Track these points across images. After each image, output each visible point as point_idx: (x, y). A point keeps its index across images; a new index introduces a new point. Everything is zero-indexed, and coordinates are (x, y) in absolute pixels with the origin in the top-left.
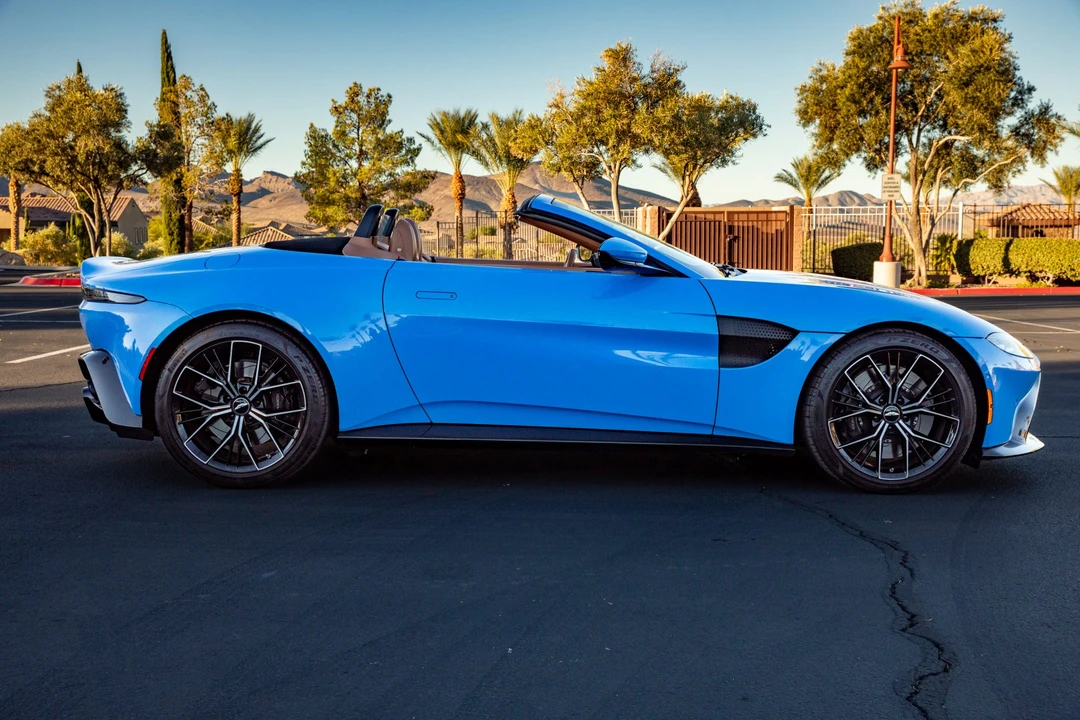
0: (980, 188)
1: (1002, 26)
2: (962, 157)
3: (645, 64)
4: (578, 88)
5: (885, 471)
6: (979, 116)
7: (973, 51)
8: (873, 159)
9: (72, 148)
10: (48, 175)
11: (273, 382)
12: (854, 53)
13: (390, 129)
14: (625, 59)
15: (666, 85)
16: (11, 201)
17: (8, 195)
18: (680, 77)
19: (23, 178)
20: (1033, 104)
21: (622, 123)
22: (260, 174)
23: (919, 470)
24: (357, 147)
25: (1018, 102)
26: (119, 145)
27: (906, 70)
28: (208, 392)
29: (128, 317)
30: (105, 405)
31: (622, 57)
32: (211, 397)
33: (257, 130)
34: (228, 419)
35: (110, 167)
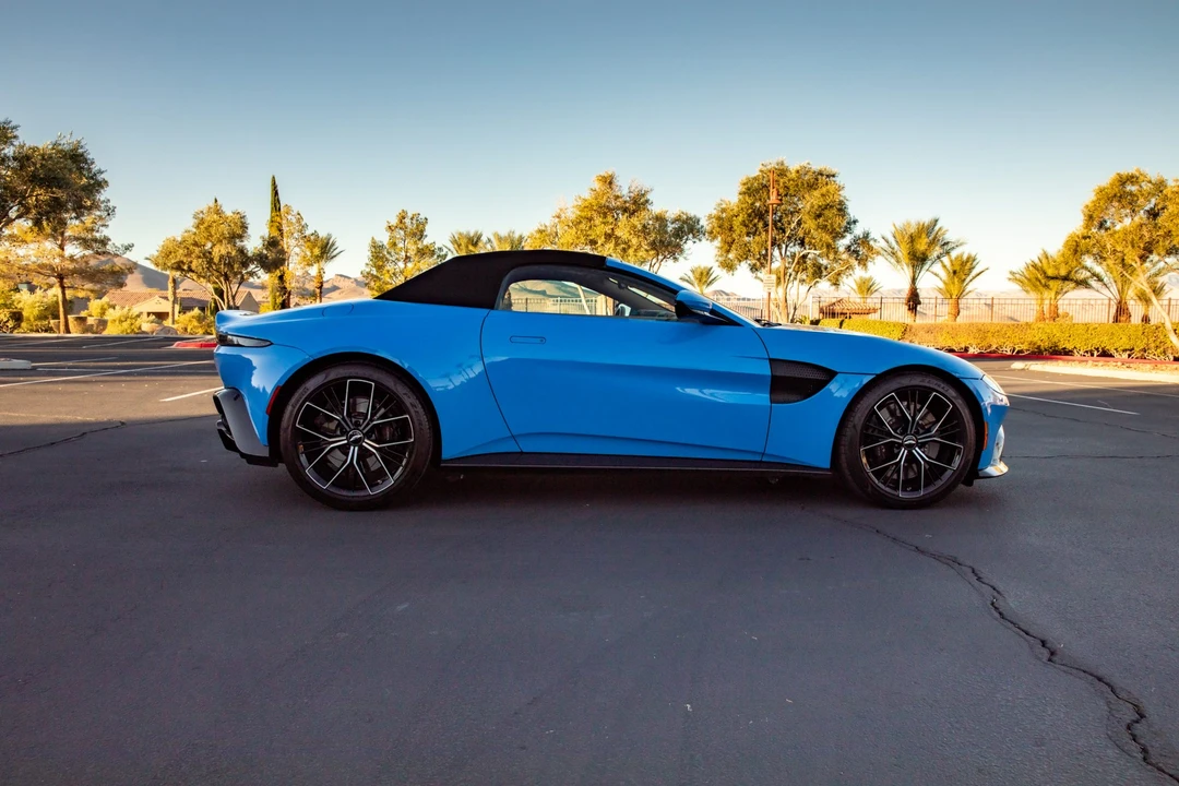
0: (824, 285)
1: (837, 179)
2: (814, 265)
3: (625, 188)
4: (576, 203)
5: (904, 490)
6: (827, 238)
7: (823, 195)
8: (755, 265)
9: (210, 253)
10: (193, 271)
11: (382, 417)
12: (745, 193)
13: (426, 242)
14: (610, 183)
15: (638, 204)
16: (170, 293)
17: (167, 289)
18: (649, 197)
19: (177, 274)
20: (858, 230)
21: (608, 229)
22: (333, 276)
23: (931, 489)
24: (403, 254)
25: (847, 229)
26: (242, 251)
27: (778, 205)
28: (326, 425)
29: (255, 359)
30: (236, 435)
31: (609, 181)
32: (328, 429)
33: (333, 244)
34: (344, 449)
35: (236, 266)
